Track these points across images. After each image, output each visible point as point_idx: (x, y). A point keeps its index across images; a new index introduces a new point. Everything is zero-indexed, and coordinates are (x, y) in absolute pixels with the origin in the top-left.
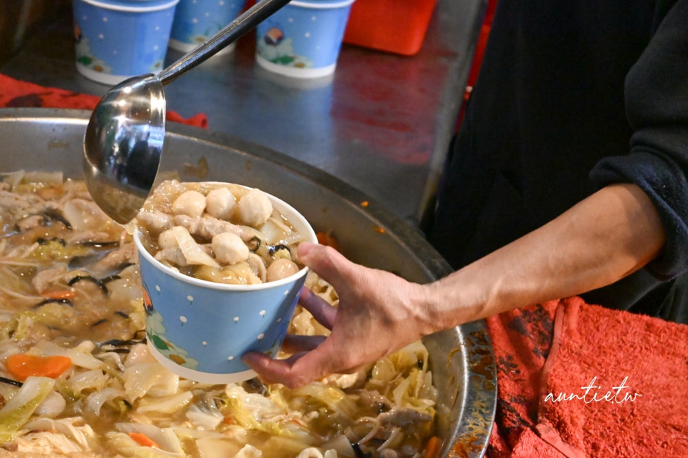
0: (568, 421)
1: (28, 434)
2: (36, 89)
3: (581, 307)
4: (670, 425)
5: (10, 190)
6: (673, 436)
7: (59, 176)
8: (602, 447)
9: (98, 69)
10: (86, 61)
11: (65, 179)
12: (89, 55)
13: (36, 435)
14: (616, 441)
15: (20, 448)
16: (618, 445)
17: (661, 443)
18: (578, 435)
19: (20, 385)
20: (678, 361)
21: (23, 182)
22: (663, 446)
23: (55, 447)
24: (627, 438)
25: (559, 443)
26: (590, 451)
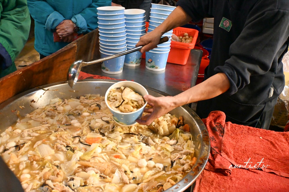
0: (229, 153)
1: (92, 157)
2: (92, 75)
3: (231, 124)
4: (256, 153)
5: (87, 99)
6: (257, 156)
7: (99, 95)
8: (238, 159)
9: (107, 70)
10: (104, 68)
11: (100, 96)
12: (105, 67)
13: (94, 158)
14: (242, 157)
15: (91, 161)
16: (242, 158)
17: (254, 158)
18: (232, 156)
19: (90, 146)
20: (257, 137)
21: (90, 97)
22: (254, 159)
23: (99, 161)
24: (245, 157)
25: (227, 158)
26: (235, 160)
